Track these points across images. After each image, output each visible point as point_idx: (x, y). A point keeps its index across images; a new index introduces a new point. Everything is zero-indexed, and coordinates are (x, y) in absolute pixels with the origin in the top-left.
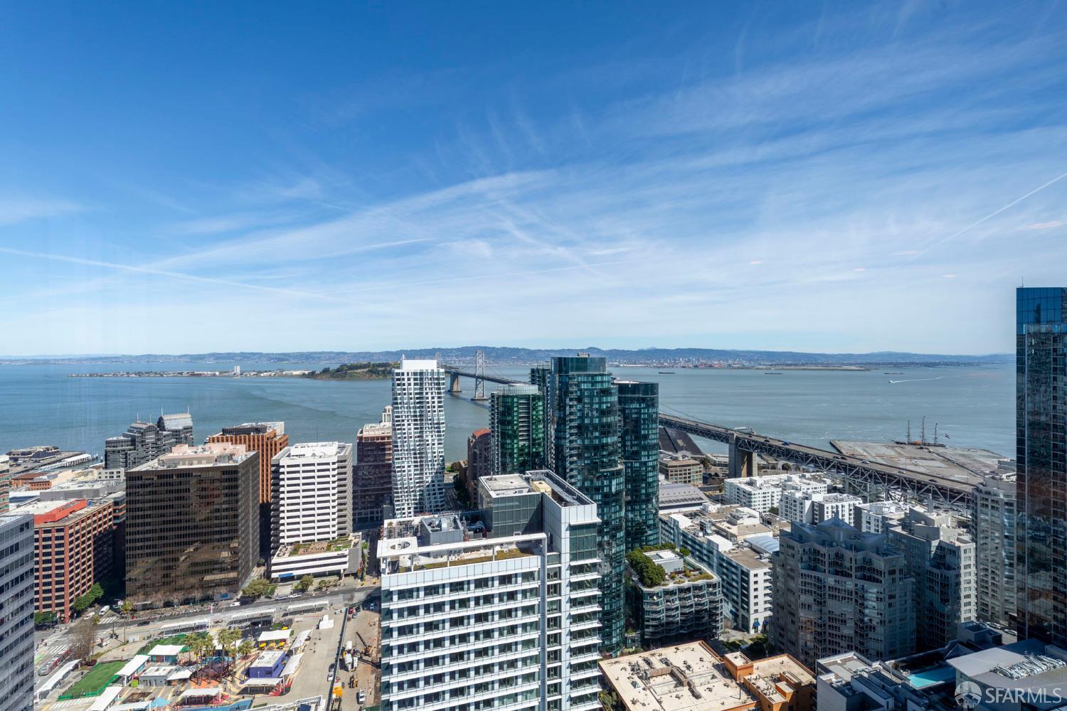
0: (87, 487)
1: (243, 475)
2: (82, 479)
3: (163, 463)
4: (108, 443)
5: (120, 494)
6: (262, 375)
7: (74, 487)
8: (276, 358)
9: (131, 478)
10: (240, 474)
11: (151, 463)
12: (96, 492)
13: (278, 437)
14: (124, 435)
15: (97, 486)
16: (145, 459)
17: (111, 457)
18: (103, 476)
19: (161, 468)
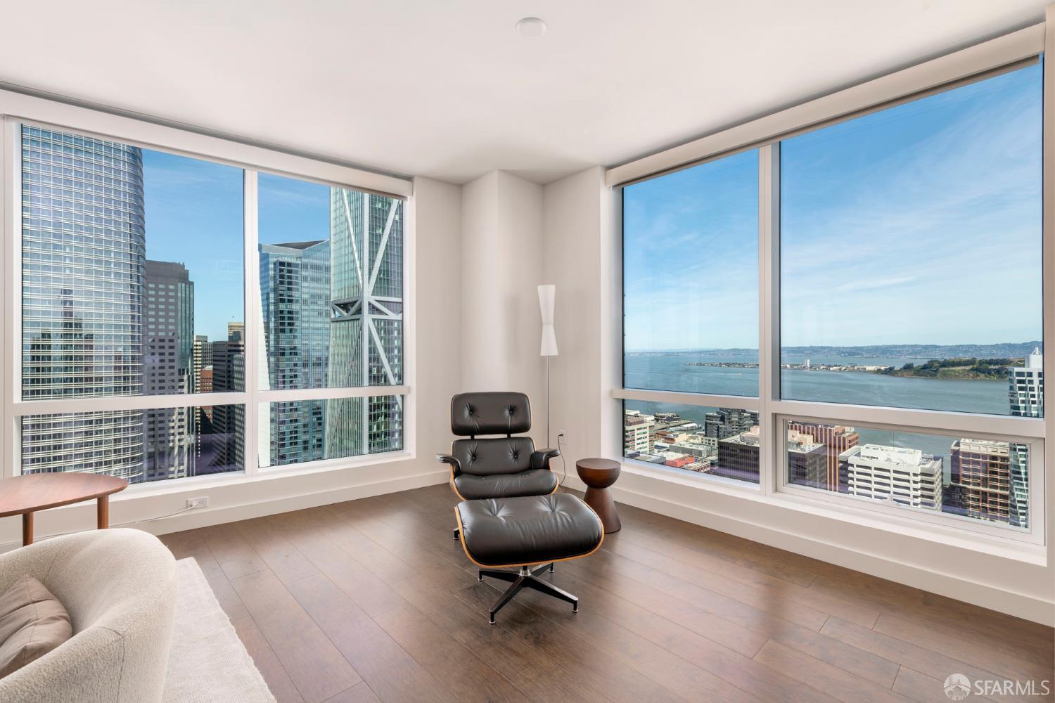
0: (694, 447)
1: (811, 465)
2: (692, 441)
3: (743, 439)
4: (707, 416)
5: (715, 458)
6: (831, 369)
7: (687, 446)
8: (847, 352)
9: (722, 446)
10: (807, 463)
11: (735, 437)
12: (700, 453)
13: (847, 434)
14: (718, 413)
15: (701, 448)
16: (731, 434)
17: (709, 427)
18: (704, 441)
19: (741, 443)
